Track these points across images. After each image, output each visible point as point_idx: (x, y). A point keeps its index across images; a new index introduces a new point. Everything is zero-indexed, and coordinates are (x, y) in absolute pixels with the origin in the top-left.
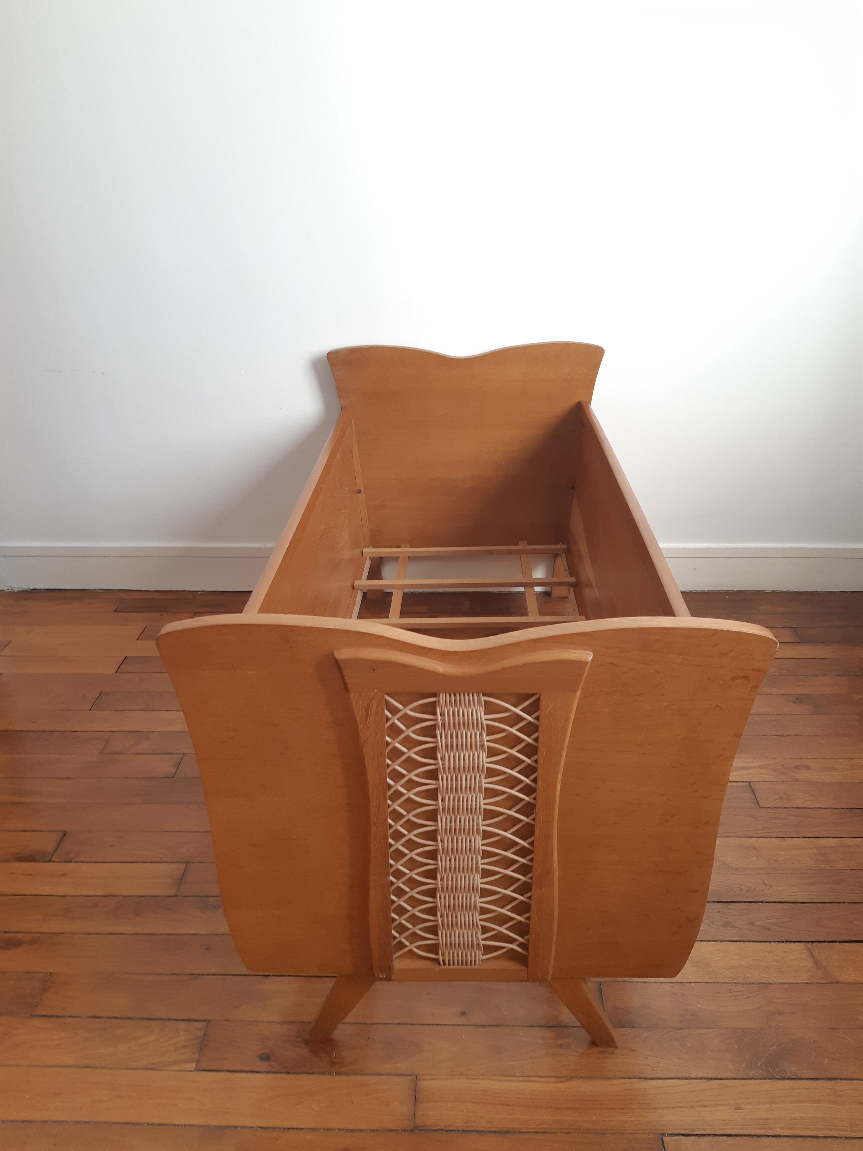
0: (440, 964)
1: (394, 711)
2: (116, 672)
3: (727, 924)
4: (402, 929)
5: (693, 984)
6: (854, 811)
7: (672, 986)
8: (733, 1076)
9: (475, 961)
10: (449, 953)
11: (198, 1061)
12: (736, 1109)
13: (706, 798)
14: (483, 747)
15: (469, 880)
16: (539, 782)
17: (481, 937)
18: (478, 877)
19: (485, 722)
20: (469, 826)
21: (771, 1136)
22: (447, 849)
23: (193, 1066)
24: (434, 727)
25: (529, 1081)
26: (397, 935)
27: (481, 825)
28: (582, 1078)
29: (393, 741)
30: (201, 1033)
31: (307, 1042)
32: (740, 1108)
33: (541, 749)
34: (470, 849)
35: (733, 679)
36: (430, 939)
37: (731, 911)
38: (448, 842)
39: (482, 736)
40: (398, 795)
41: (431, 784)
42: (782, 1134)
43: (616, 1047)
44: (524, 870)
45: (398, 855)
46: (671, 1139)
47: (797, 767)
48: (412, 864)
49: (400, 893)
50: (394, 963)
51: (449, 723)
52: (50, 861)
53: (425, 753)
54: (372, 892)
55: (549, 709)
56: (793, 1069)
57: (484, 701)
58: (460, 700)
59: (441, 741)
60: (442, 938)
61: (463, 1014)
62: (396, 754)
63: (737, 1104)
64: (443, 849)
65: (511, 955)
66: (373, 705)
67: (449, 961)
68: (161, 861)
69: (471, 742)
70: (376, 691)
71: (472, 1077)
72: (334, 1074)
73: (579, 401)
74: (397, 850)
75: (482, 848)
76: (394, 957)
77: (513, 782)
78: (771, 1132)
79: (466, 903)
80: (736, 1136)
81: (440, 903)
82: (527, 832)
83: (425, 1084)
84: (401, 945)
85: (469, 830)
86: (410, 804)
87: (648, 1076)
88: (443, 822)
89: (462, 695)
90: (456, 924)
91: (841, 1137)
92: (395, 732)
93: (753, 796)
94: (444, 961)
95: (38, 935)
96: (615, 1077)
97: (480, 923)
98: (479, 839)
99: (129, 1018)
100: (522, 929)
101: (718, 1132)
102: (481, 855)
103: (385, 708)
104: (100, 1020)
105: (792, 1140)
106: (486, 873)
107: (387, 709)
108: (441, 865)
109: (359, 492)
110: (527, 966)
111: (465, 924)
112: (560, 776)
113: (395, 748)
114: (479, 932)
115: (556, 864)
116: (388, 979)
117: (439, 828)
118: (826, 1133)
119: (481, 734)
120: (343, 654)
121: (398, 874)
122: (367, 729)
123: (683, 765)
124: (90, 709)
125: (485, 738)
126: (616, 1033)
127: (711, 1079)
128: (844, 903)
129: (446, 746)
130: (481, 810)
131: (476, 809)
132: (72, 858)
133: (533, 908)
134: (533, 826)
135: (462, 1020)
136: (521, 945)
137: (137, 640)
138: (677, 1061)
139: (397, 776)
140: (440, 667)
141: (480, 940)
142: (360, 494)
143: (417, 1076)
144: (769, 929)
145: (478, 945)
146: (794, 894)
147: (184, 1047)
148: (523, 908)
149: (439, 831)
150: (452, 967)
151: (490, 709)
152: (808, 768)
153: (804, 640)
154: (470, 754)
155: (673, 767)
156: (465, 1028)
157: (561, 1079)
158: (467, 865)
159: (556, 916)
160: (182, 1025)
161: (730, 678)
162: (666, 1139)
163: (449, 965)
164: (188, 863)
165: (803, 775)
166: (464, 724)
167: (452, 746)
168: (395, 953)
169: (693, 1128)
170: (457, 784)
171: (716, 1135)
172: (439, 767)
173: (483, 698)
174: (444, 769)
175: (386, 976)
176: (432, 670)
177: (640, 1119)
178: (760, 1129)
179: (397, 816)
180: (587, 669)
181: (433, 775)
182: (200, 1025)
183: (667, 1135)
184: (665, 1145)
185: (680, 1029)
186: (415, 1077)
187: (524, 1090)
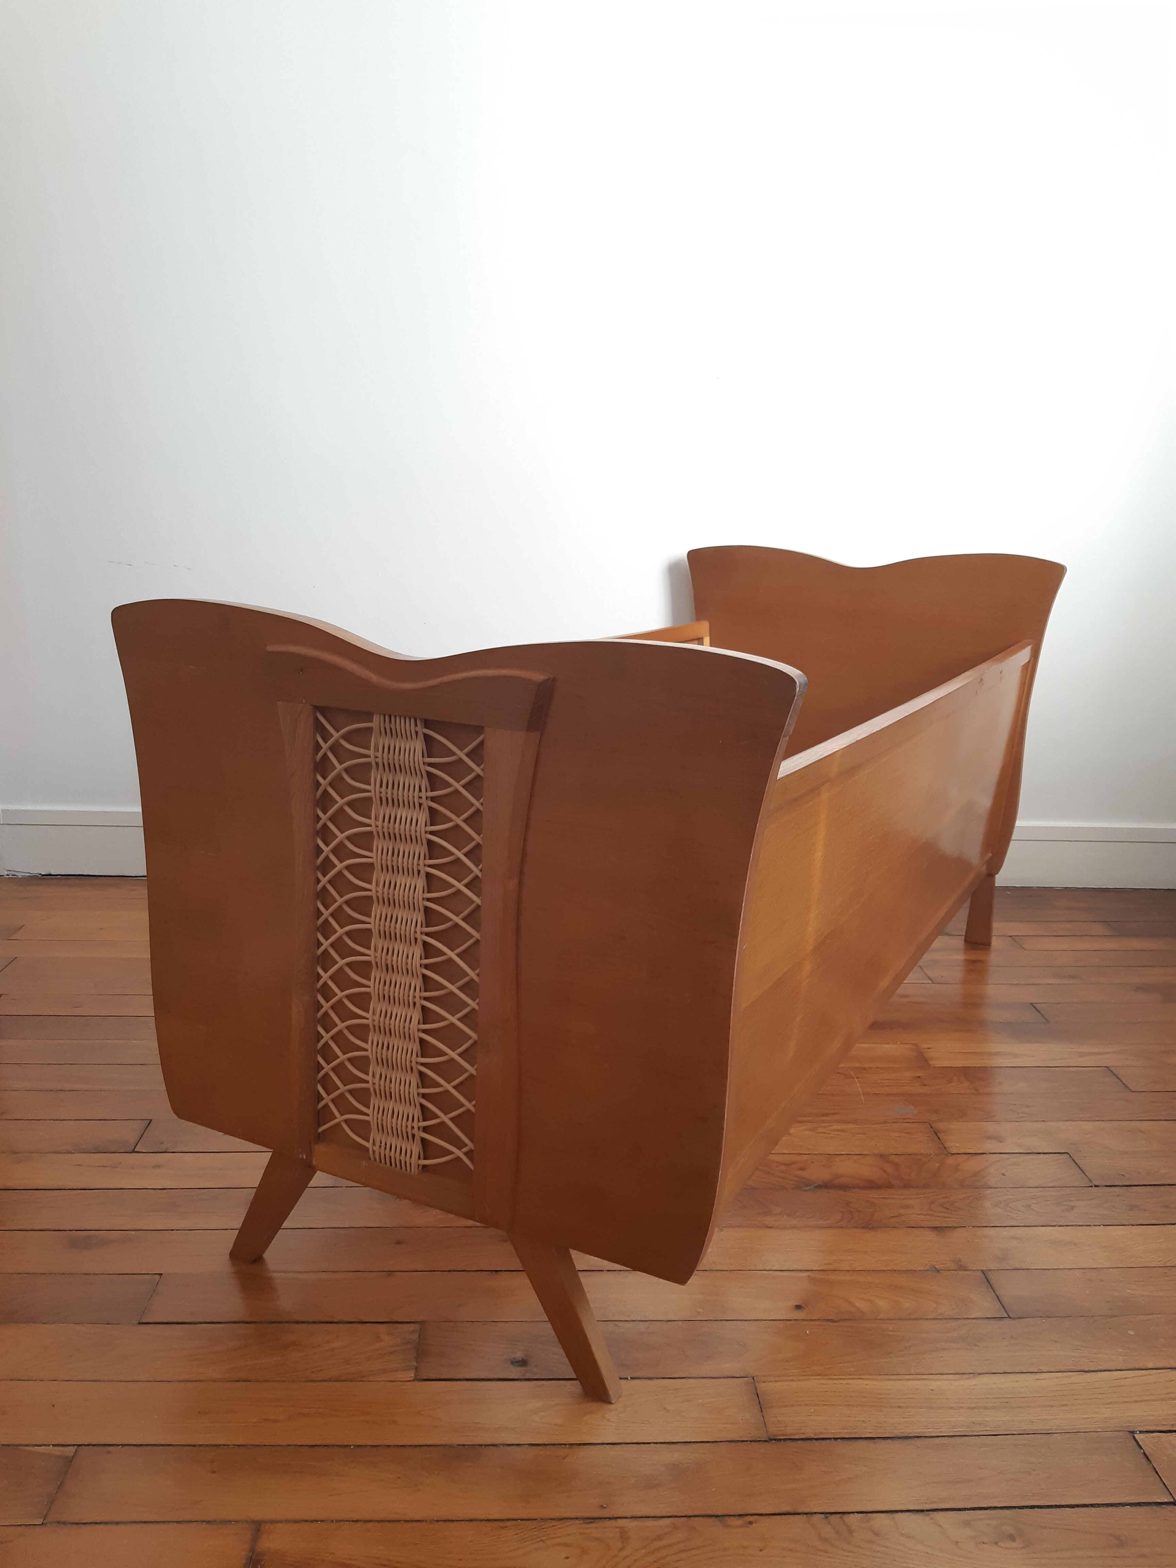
3: (1133, 1208)
7: (1084, 1273)
11: (417, 1369)
23: (412, 1374)
25: (918, 1380)
28: (994, 1374)
30: (415, 1337)
46: (1147, 1437)
47: (1165, 1052)
52: (134, 1151)
71: (836, 1377)
83: (768, 1387)
96: (1041, 1372)
132: (167, 1149)
138: (1119, 1350)
147: (391, 1353)
157: (966, 1377)
160: (382, 1328)
162: (1140, 1437)
177: (1092, 1417)
182: (411, 1327)
183: (1138, 1432)
184: (1141, 1444)
185: (1112, 1316)
186: (752, 1379)
187: (917, 1389)
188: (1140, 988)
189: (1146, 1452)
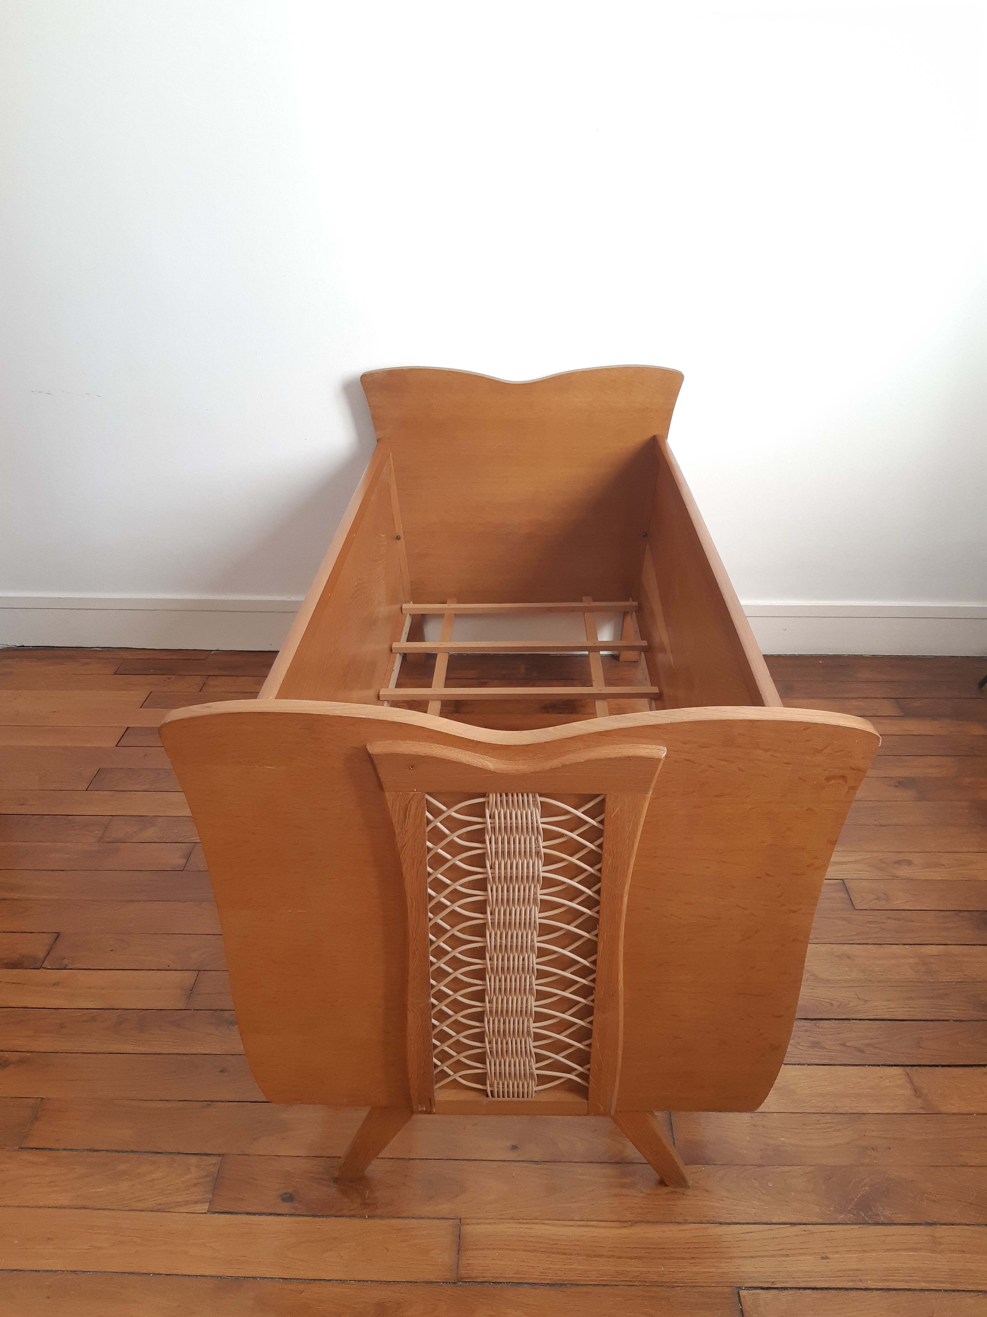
0: (487, 1096)
1: (436, 812)
2: (116, 746)
3: (815, 1045)
4: (444, 1056)
5: (775, 1114)
6: (961, 914)
7: (752, 1117)
8: (821, 1221)
9: (527, 1092)
10: (498, 1084)
11: (211, 1202)
12: (823, 1258)
13: (794, 912)
14: (539, 853)
15: (522, 1003)
16: (603, 893)
17: (534, 1066)
18: (532, 999)
19: (541, 826)
20: (522, 942)
21: (861, 1289)
22: (497, 968)
23: (206, 1207)
24: (482, 832)
25: (587, 1226)
26: (439, 1063)
27: (535, 941)
28: (648, 1222)
29: (435, 846)
30: (215, 1170)
31: (336, 1180)
32: (827, 1258)
33: (605, 856)
34: (523, 968)
35: (828, 779)
36: (477, 1068)
37: (820, 1030)
38: (497, 960)
39: (538, 842)
40: (440, 907)
41: (479, 895)
42: (873, 1287)
43: (688, 1187)
44: (585, 992)
45: (441, 974)
46: (749, 1293)
47: (898, 862)
48: (457, 985)
49: (442, 1016)
50: (435, 1095)
51: (500, 827)
52: (41, 968)
53: (471, 861)
54: (410, 1015)
55: (616, 812)
56: (887, 1213)
57: (541, 802)
58: (513, 801)
59: (490, 847)
60: (490, 1067)
61: (514, 1148)
62: (438, 861)
63: (824, 1253)
64: (492, 969)
65: (570, 1086)
66: (412, 806)
67: (498, 1092)
68: (168, 968)
69: (525, 848)
70: (415, 790)
71: (525, 1221)
72: (367, 1217)
73: (654, 434)
74: (439, 968)
75: (536, 967)
76: (435, 1088)
77: (572, 894)
78: (861, 1285)
79: (518, 1028)
80: (822, 1289)
81: (489, 1028)
82: (589, 949)
83: (470, 1229)
84: (445, 1075)
85: (522, 946)
86: (455, 917)
87: (723, 1221)
88: (491, 938)
89: (515, 795)
90: (506, 1051)
91: (940, 1290)
92: (437, 836)
93: (846, 896)
94: (492, 1092)
95: (28, 1054)
96: (686, 1222)
97: (533, 1050)
98: (533, 957)
99: (133, 1152)
100: (582, 1058)
101: (802, 1285)
102: (536, 975)
103: (426, 808)
104: (99, 1154)
105: (885, 1294)
106: (541, 995)
107: (427, 811)
108: (490, 985)
109: (398, 538)
110: (587, 1099)
111: (517, 1051)
112: (627, 888)
113: (437, 854)
114: (533, 1061)
115: (621, 985)
116: (430, 1112)
117: (487, 944)
118: (924, 1285)
119: (537, 839)
120: (377, 748)
121: (441, 996)
122: (405, 834)
123: (768, 875)
124: (86, 790)
125: (542, 844)
126: (688, 1171)
127: (795, 1224)
128: (948, 1020)
129: (497, 853)
130: (536, 925)
131: (530, 923)
132: (66, 965)
133: (595, 1035)
134: (595, 943)
135: (512, 1156)
136: (580, 1075)
137: (141, 707)
138: (755, 1202)
139: (439, 886)
140: (490, 763)
141: (534, 1069)
142: (399, 541)
143: (461, 1220)
144: (862, 1051)
145: (532, 1075)
146: (891, 1010)
147: (195, 1185)
148: (584, 1035)
149: (488, 947)
150: (501, 1099)
151: (547, 811)
152: (909, 863)
153: (908, 714)
154: (524, 861)
155: (758, 878)
156: (517, 1164)
157: (625, 1224)
158: (520, 985)
159: (621, 1044)
160: (194, 1159)
161: (824, 778)
162: (743, 1293)
163: (498, 1097)
164: (199, 971)
165: (904, 872)
166: (517, 827)
167: (503, 852)
168: (437, 1082)
169: (773, 1280)
170: (508, 895)
171: (799, 1288)
172: (488, 875)
173: (539, 799)
174: (493, 878)
175: (426, 1108)
176: (481, 767)
177: (712, 1270)
178: (849, 1281)
179: (439, 931)
180: (660, 767)
181: (481, 885)
182: (213, 1160)
183: (744, 1288)
184: (742, 1300)
185: (760, 1166)
186: (459, 1220)
187: (583, 1236)
188: (901, 783)
189: (743, 1309)
